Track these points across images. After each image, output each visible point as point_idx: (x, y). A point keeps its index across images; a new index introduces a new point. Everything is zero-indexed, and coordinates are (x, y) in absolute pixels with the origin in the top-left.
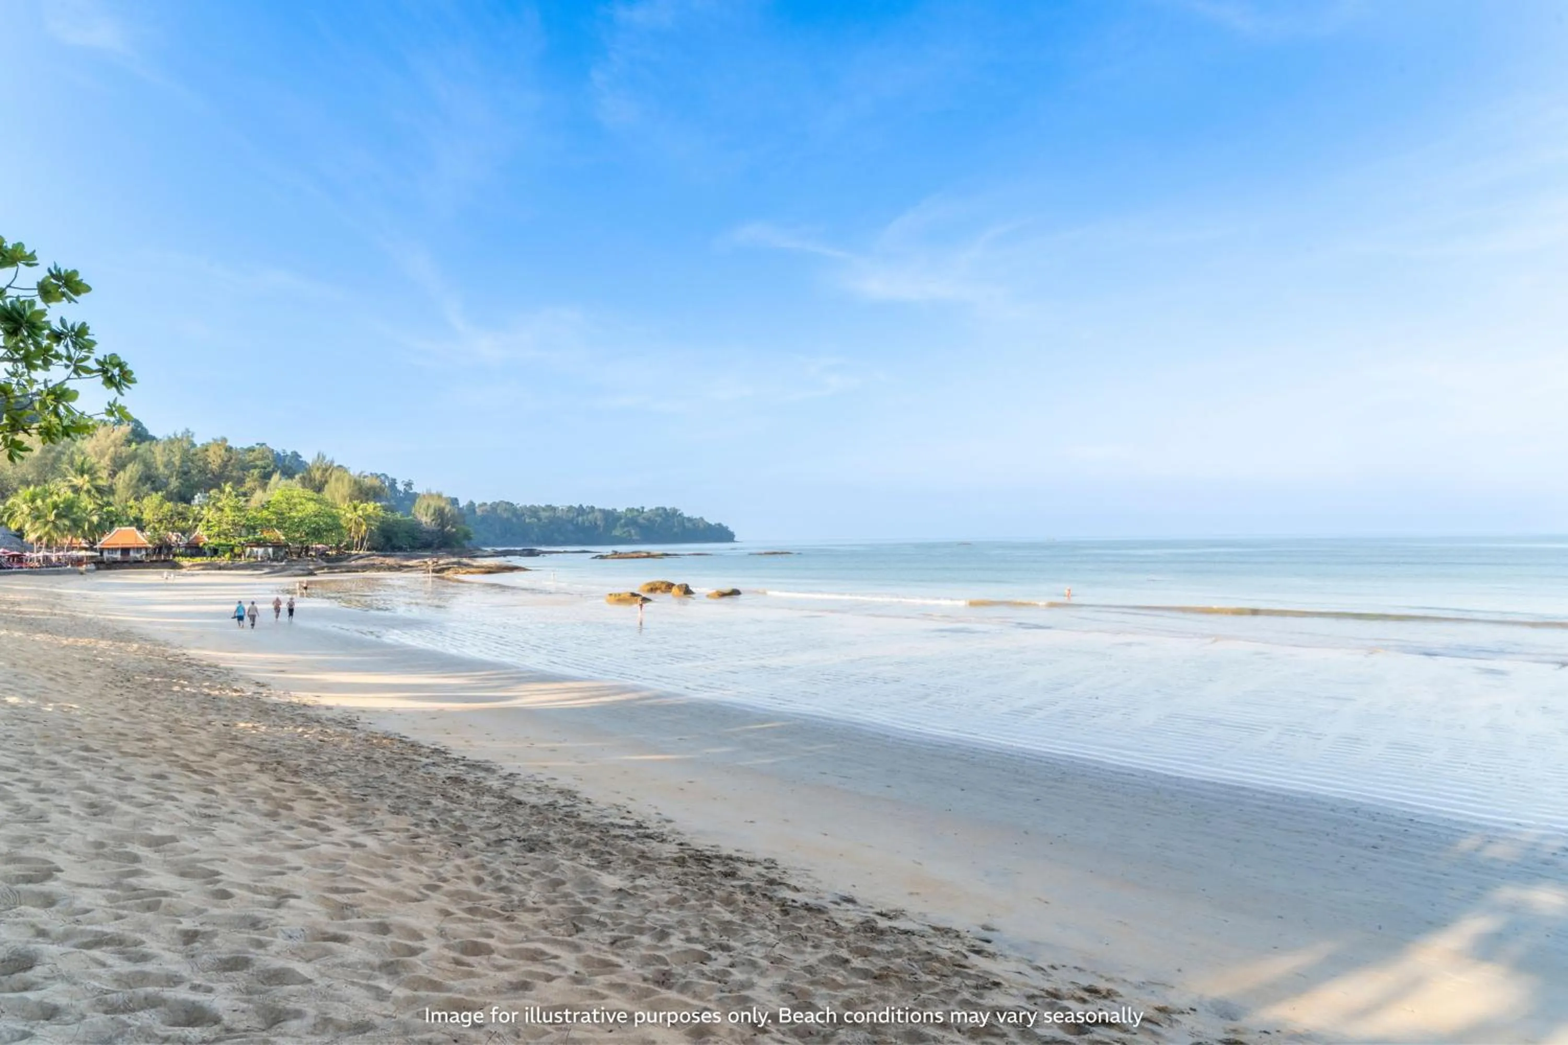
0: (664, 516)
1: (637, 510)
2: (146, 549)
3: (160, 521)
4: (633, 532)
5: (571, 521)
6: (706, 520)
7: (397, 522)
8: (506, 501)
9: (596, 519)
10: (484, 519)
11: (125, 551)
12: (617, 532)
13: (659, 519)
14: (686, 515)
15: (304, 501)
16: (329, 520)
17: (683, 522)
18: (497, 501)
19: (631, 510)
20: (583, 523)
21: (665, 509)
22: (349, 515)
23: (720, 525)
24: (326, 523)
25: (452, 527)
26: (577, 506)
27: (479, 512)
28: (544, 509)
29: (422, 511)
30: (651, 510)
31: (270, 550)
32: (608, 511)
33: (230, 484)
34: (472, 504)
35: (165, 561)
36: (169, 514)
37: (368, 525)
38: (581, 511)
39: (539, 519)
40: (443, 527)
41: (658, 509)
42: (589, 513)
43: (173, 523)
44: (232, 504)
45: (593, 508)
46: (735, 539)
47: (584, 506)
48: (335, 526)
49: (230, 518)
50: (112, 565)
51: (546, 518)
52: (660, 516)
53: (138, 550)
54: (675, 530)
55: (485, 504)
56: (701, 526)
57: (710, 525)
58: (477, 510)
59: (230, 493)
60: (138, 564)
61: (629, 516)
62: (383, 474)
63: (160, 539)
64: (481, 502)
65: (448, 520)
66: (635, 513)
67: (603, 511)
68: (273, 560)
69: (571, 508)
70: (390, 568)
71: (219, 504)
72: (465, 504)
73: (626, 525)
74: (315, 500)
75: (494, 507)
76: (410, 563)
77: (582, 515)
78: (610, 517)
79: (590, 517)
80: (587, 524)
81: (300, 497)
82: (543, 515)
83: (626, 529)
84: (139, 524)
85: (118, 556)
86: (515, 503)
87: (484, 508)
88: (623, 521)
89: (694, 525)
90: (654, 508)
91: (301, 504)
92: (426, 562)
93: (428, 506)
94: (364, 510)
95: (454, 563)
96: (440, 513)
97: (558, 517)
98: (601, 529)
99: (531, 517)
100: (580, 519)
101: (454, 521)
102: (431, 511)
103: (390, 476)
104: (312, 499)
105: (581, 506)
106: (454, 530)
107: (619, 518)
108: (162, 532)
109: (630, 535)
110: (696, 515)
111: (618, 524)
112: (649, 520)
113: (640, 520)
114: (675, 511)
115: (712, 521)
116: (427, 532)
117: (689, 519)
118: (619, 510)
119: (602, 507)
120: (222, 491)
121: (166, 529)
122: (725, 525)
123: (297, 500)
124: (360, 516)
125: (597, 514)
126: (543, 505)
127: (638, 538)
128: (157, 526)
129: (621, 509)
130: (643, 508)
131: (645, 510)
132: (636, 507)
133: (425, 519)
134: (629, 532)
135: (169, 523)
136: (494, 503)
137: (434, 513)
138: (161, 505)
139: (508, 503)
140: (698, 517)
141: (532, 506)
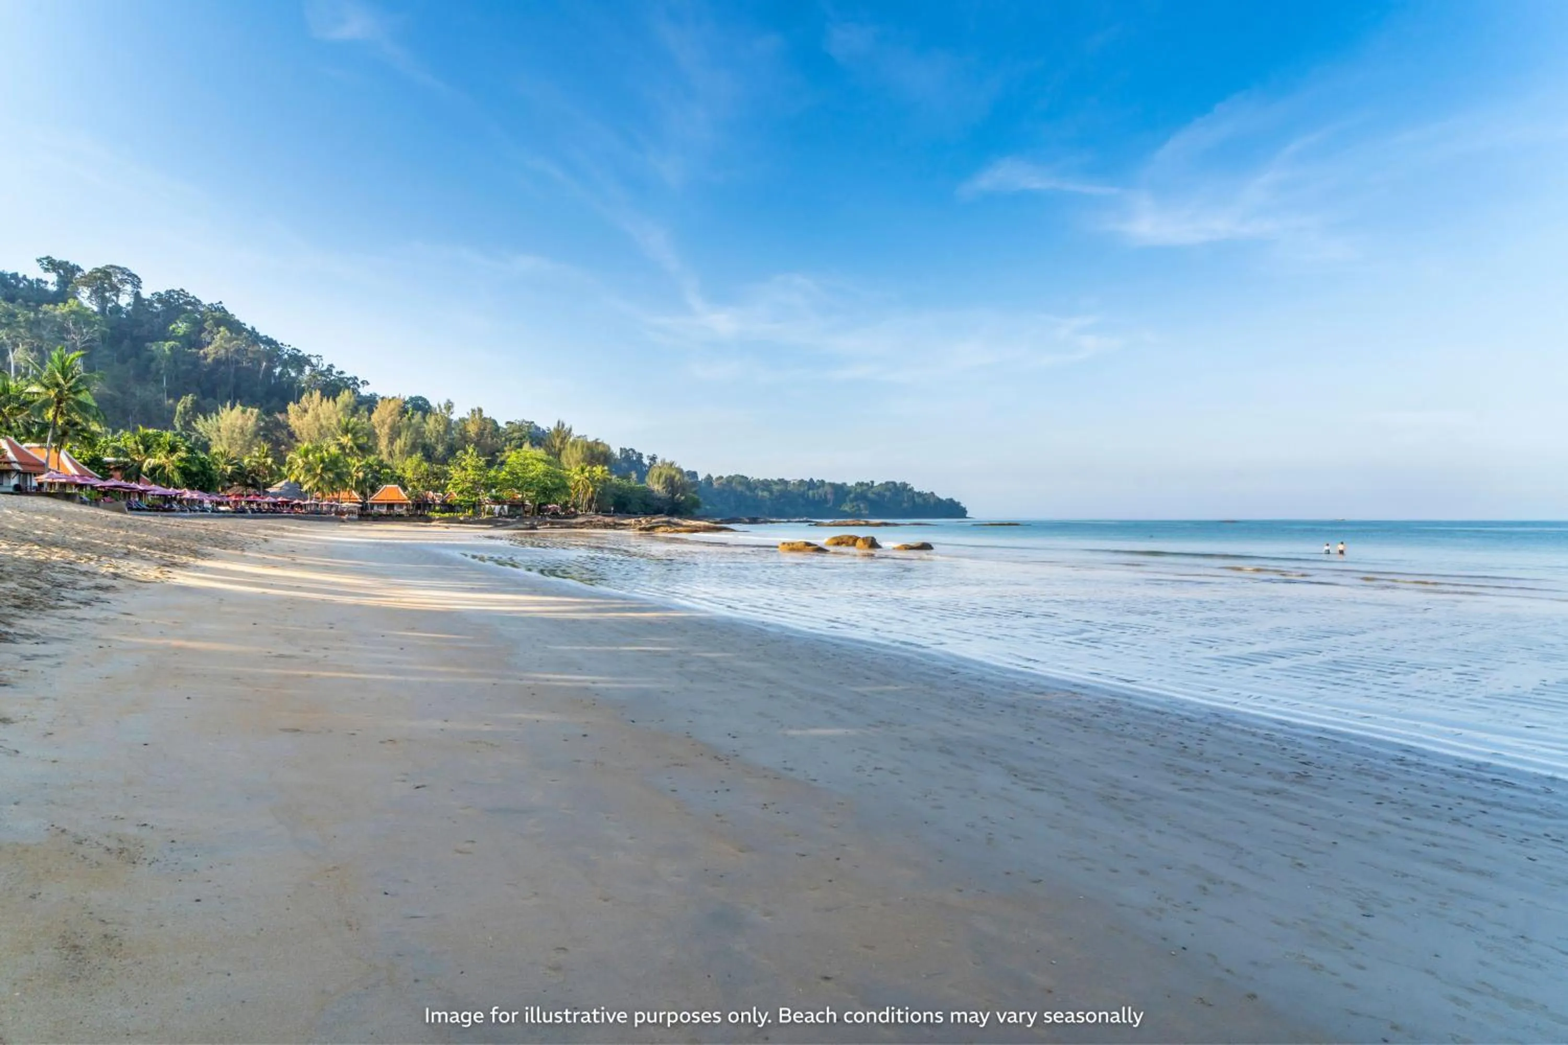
0: (893, 490)
1: (867, 484)
2: (407, 504)
3: (419, 480)
4: (862, 506)
5: (802, 495)
6: (937, 494)
7: (632, 489)
8: (741, 474)
9: (826, 492)
10: (720, 492)
11: (390, 506)
12: (846, 508)
13: (888, 494)
14: (916, 490)
15: (535, 462)
16: (557, 481)
17: (913, 497)
18: (733, 475)
19: (860, 484)
20: (814, 496)
21: (894, 483)
22: (577, 477)
23: (951, 500)
24: (553, 483)
25: (681, 495)
26: (808, 480)
27: (715, 485)
28: (776, 483)
29: (655, 479)
30: (881, 485)
31: (506, 507)
32: (838, 485)
33: (472, 445)
34: (709, 477)
35: (421, 515)
36: (425, 473)
37: (595, 487)
38: (811, 484)
39: (771, 492)
40: (674, 495)
41: (887, 483)
42: (819, 487)
43: (429, 482)
44: (473, 463)
45: (823, 482)
46: (967, 516)
47: (815, 481)
48: (562, 487)
49: (472, 477)
50: (379, 518)
51: (778, 491)
52: (890, 490)
53: (401, 505)
54: (905, 505)
55: (721, 478)
56: (932, 501)
57: (940, 500)
58: (714, 484)
59: (472, 453)
60: (399, 518)
61: (859, 490)
62: (631, 449)
63: (417, 496)
64: (717, 476)
65: (678, 487)
66: (865, 488)
67: (832, 485)
68: (507, 517)
69: (802, 482)
70: (606, 526)
71: (463, 464)
72: (703, 478)
73: (856, 499)
74: (545, 461)
75: (730, 480)
76: (625, 522)
77: (813, 489)
78: (840, 491)
79: (821, 491)
80: (817, 498)
81: (532, 458)
82: (776, 488)
83: (855, 504)
84: (401, 481)
85: (384, 510)
86: (750, 478)
87: (720, 481)
88: (852, 496)
89: (924, 500)
90: (884, 482)
91: (533, 465)
92: (640, 521)
93: (660, 475)
94: (591, 472)
95: (663, 522)
96: (670, 482)
97: (789, 491)
98: (831, 504)
99: (763, 490)
100: (811, 493)
101: (683, 488)
102: (662, 479)
103: (637, 450)
104: (542, 460)
105: (811, 480)
106: (683, 498)
107: (849, 492)
108: (420, 489)
109: (859, 509)
110: (926, 490)
111: (848, 499)
112: (878, 494)
113: (870, 495)
114: (905, 485)
115: (943, 495)
116: (659, 499)
117: (920, 494)
118: (849, 485)
119: (832, 481)
120: (466, 452)
121: (423, 487)
122: (956, 500)
123: (529, 461)
124: (587, 478)
125: (827, 488)
126: (775, 479)
127: (867, 512)
128: (415, 483)
129: (851, 483)
130: (872, 482)
131: (875, 484)
132: (865, 482)
133: (657, 487)
134: (858, 506)
135: (426, 481)
136: (730, 476)
137: (665, 481)
138: (419, 465)
139: (742, 477)
140: (928, 492)
141: (766, 480)
